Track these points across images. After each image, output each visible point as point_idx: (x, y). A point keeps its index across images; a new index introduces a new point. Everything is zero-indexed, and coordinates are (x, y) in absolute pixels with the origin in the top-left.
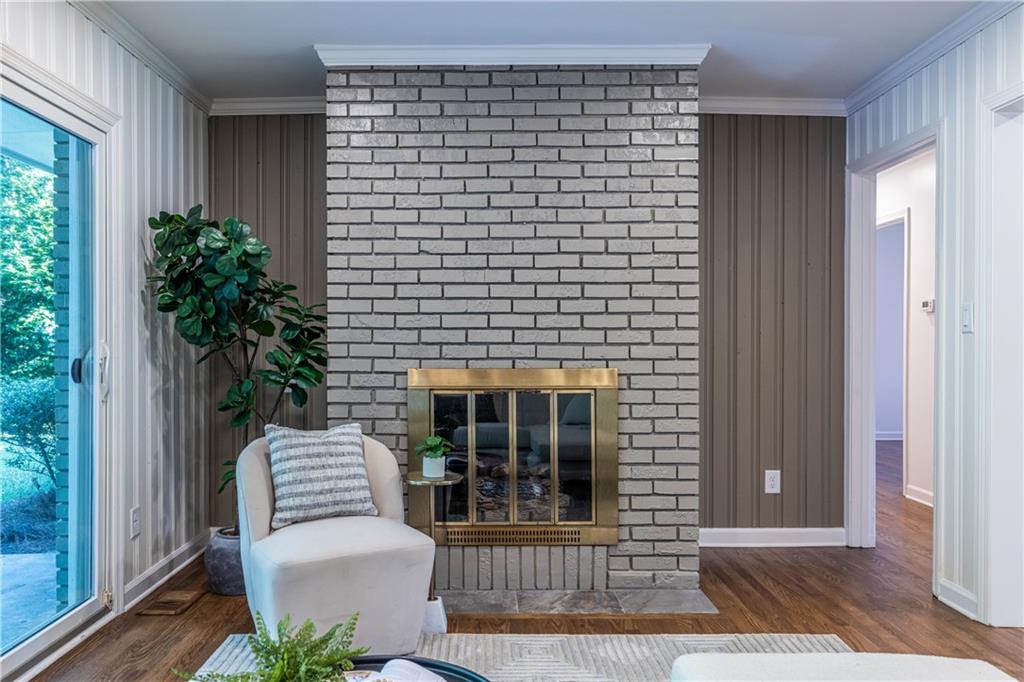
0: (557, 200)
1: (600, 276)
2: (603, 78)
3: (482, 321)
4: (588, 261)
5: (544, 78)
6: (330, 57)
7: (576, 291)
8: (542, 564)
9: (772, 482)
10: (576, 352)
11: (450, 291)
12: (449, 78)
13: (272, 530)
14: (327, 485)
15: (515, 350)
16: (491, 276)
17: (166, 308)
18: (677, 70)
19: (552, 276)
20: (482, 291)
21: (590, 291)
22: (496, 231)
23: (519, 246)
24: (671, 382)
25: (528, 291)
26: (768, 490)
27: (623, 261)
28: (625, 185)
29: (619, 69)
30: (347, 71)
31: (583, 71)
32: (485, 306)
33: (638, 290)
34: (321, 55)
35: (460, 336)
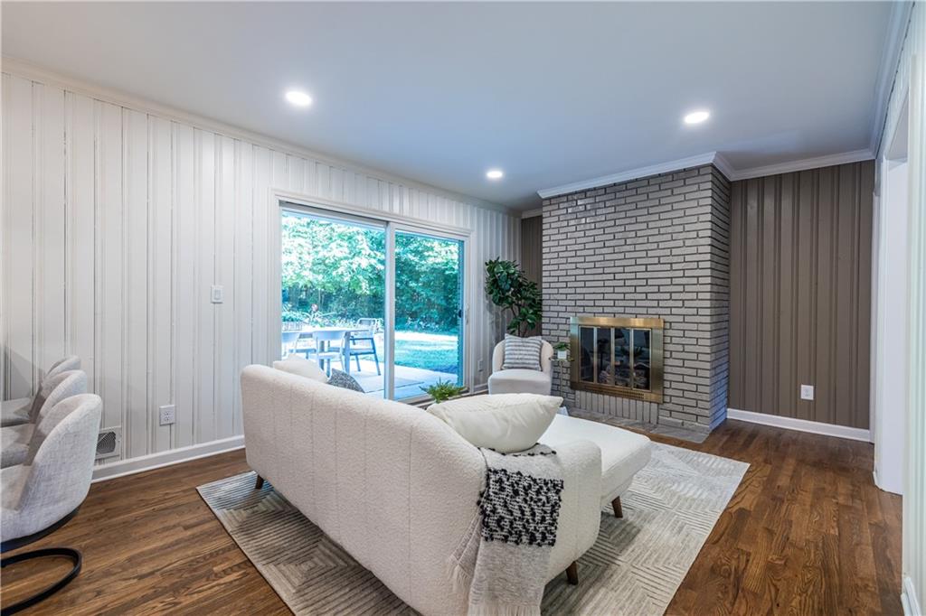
0: (635, 241)
1: (655, 274)
2: (659, 180)
3: (601, 297)
4: (649, 268)
5: (629, 186)
6: (544, 195)
7: (644, 282)
8: (626, 407)
9: (807, 392)
10: (644, 311)
11: (588, 284)
12: (588, 194)
13: (502, 370)
14: (520, 357)
15: (615, 309)
16: (605, 277)
17: (491, 293)
18: (698, 168)
19: (633, 276)
20: (601, 284)
21: (650, 282)
22: (607, 257)
23: (618, 263)
24: (694, 327)
25: (621, 283)
26: (803, 397)
27: (668, 267)
28: (669, 230)
29: (666, 175)
30: (550, 199)
31: (648, 179)
32: (602, 290)
33: (676, 281)
34: (540, 195)
35: (592, 303)
